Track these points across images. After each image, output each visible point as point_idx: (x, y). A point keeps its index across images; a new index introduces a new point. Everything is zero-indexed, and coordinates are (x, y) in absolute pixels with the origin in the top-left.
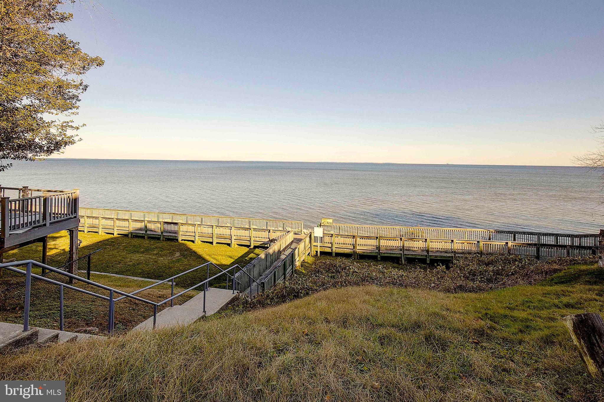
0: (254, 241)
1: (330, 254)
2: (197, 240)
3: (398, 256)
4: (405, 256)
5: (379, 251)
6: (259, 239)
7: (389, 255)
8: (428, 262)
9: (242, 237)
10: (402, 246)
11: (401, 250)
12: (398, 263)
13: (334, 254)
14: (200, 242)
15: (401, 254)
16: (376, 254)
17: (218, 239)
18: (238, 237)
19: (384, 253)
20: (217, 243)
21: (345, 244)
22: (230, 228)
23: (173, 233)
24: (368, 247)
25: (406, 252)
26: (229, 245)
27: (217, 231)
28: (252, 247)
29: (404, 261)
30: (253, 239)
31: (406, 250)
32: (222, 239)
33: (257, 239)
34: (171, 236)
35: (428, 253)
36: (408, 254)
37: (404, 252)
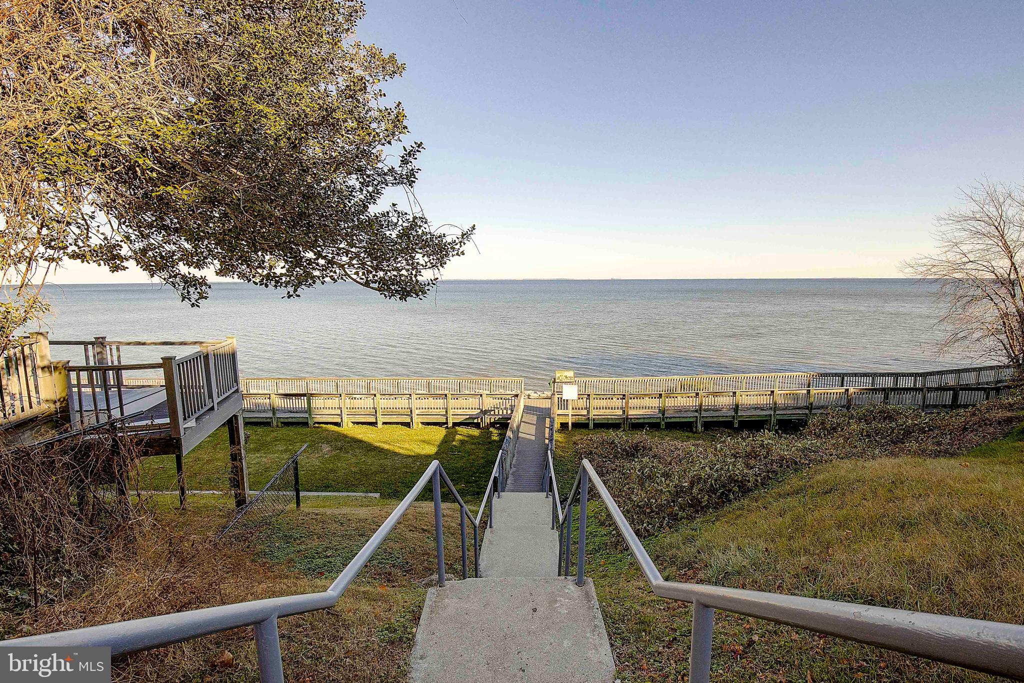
0: (452, 415)
1: (585, 426)
2: (346, 422)
3: (691, 420)
4: (702, 419)
5: (663, 415)
6: (462, 410)
7: (678, 420)
8: (736, 425)
9: (430, 410)
10: (697, 404)
11: (696, 411)
12: (691, 431)
13: (591, 426)
14: (351, 425)
15: (697, 417)
16: (658, 421)
17: (386, 416)
18: (424, 410)
19: (670, 418)
20: (384, 423)
21: (609, 408)
22: (408, 396)
23: (297, 412)
24: (646, 411)
25: (704, 414)
26: (407, 425)
27: (383, 403)
28: (450, 425)
29: (700, 427)
30: (451, 412)
31: (705, 410)
32: (394, 416)
33: (459, 412)
34: (292, 418)
35: (736, 412)
36: (707, 417)
37: (701, 414)
